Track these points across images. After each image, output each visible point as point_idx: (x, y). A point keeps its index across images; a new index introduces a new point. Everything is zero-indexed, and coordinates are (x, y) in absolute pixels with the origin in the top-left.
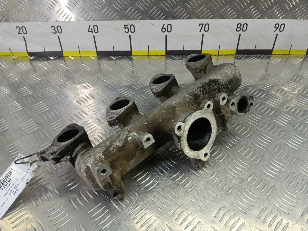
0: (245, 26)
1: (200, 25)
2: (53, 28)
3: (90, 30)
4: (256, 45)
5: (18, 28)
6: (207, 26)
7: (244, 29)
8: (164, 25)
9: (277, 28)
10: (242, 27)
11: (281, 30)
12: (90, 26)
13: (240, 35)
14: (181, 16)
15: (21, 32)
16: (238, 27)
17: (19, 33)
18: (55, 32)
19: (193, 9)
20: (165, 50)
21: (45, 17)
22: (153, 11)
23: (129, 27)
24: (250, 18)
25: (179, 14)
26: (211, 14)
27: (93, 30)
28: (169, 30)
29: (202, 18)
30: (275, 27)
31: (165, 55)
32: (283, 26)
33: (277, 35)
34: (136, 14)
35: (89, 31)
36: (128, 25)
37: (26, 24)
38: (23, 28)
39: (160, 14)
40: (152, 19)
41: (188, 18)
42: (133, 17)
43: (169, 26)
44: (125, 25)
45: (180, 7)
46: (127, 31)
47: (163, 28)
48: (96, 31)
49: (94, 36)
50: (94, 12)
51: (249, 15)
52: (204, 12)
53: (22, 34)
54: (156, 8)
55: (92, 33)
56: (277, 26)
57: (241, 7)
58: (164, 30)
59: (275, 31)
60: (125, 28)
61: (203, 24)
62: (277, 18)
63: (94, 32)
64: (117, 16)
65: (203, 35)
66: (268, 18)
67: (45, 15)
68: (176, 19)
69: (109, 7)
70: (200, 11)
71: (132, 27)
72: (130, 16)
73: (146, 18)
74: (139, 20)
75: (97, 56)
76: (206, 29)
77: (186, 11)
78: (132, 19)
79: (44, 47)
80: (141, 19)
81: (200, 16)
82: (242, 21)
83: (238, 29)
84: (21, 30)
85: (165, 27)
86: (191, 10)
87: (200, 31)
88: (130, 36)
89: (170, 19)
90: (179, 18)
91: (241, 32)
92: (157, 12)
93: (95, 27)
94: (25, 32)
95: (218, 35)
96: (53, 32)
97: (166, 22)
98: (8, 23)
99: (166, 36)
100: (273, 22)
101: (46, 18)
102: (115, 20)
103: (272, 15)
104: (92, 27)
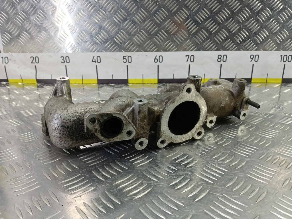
0: (225, 57)
1: (186, 56)
2: (62, 58)
3: (94, 60)
4: (236, 74)
5: (32, 58)
6: (192, 57)
7: (224, 60)
8: (156, 56)
9: (253, 58)
10: (222, 58)
11: (256, 60)
12: (94, 57)
13: (221, 65)
14: (171, 49)
15: (34, 61)
16: (219, 58)
17: (32, 63)
18: (63, 61)
19: (180, 42)
20: (157, 78)
21: (57, 48)
22: (148, 45)
23: (127, 58)
24: (228, 50)
25: (168, 47)
26: (195, 47)
27: (96, 60)
28: (161, 61)
29: (188, 50)
30: (251, 58)
31: (157, 83)
32: (257, 57)
33: (253, 65)
34: (133, 47)
35: (92, 61)
36: (126, 56)
37: (39, 55)
38: (37, 58)
39: (153, 47)
40: (146, 51)
41: (176, 51)
42: (131, 50)
43: (161, 57)
44: (124, 56)
45: (170, 41)
46: (125, 61)
47: (155, 59)
48: (99, 61)
49: (97, 66)
50: (99, 45)
51: (227, 47)
52: (189, 45)
53: (34, 63)
54: (150, 42)
55: (95, 63)
56: (252, 57)
57: (220, 41)
58: (156, 61)
59: (251, 61)
60: (124, 59)
61: (189, 56)
62: (252, 50)
63: (97, 62)
64: (117, 48)
65: (189, 65)
66: (244, 50)
67: (57, 47)
68: (166, 51)
69: (111, 41)
70: (186, 45)
71: (130, 58)
72: (129, 48)
73: (141, 50)
74: (135, 52)
75: (98, 84)
76: (192, 60)
77: (174, 44)
78: (130, 51)
79: (52, 75)
80: (138, 51)
81: (186, 48)
82: (222, 53)
83: (219, 60)
84: (34, 60)
85: (157, 58)
86: (179, 44)
87: (187, 62)
88: (127, 66)
89: (161, 51)
90: (169, 51)
91: (222, 62)
92: (151, 45)
93: (99, 58)
94: (37, 61)
95: (202, 65)
96: (62, 62)
97: (158, 54)
98: (25, 54)
99: (158, 66)
100: (248, 53)
101: (58, 50)
102: (116, 52)
103: (246, 48)
104: (95, 58)
